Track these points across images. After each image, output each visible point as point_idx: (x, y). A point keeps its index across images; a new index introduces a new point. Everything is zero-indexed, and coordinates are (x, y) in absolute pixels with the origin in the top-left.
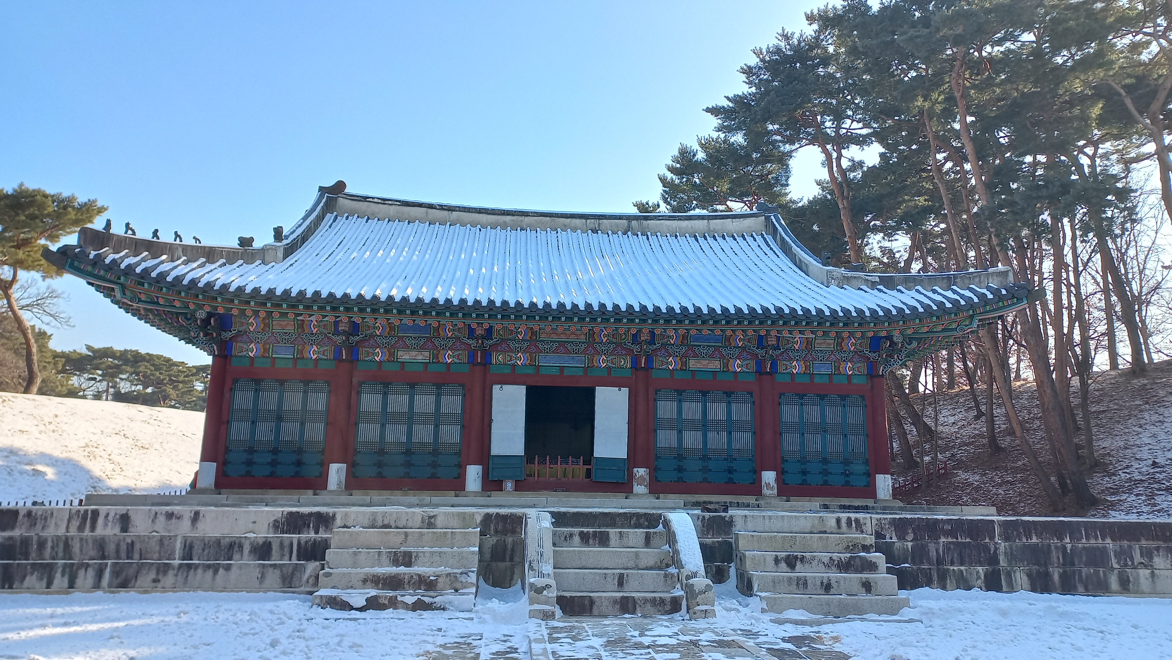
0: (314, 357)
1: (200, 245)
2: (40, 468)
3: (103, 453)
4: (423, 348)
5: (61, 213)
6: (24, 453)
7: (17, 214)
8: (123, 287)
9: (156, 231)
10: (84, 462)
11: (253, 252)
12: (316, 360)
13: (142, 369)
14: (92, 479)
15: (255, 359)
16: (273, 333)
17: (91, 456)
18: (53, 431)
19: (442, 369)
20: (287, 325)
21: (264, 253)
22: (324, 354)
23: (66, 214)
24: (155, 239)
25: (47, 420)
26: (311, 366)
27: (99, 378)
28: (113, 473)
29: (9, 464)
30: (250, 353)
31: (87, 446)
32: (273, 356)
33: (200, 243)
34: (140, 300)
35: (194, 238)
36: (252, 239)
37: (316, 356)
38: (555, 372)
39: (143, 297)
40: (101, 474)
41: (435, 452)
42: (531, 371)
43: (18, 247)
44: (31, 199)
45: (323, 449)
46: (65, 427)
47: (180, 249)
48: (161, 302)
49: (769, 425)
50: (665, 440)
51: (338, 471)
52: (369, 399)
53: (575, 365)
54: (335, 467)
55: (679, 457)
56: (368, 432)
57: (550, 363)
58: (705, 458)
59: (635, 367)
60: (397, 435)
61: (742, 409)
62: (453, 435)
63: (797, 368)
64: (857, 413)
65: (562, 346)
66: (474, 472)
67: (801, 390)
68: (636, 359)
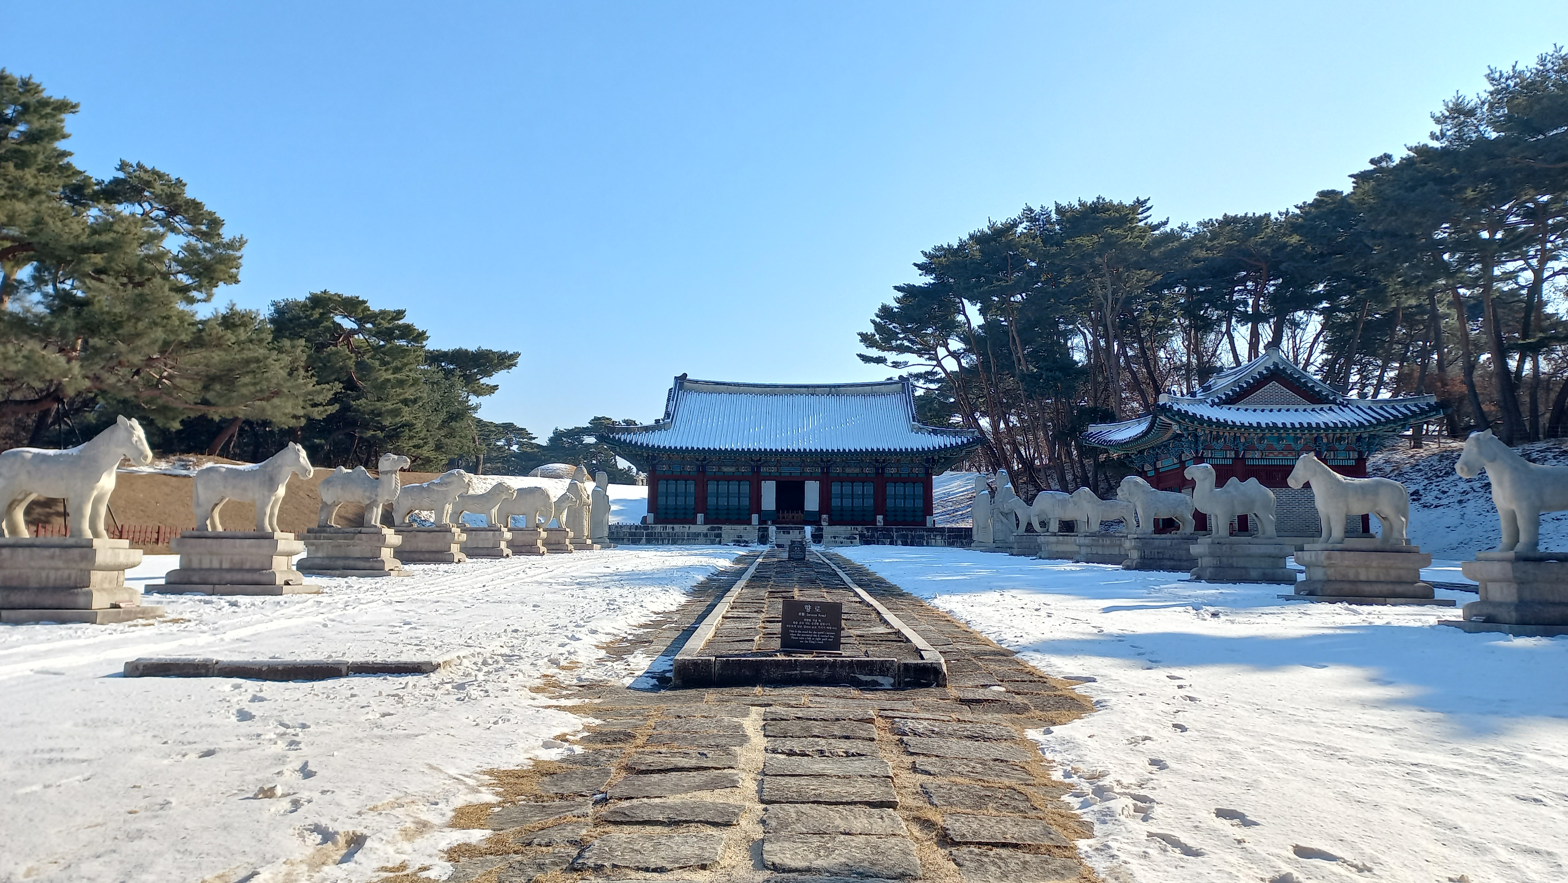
4: (732, 466)
11: (660, 425)
12: (690, 471)
19: (741, 474)
26: (688, 474)
38: (788, 474)
41: (739, 509)
42: (778, 474)
45: (694, 508)
49: (880, 496)
50: (835, 503)
51: (700, 517)
52: (712, 487)
53: (796, 472)
54: (699, 515)
55: (842, 510)
56: (711, 501)
57: (786, 471)
58: (852, 510)
59: (822, 472)
60: (723, 502)
61: (869, 489)
62: (745, 502)
63: (893, 471)
64: (919, 490)
65: (790, 464)
66: (755, 518)
67: (895, 480)
68: (822, 469)
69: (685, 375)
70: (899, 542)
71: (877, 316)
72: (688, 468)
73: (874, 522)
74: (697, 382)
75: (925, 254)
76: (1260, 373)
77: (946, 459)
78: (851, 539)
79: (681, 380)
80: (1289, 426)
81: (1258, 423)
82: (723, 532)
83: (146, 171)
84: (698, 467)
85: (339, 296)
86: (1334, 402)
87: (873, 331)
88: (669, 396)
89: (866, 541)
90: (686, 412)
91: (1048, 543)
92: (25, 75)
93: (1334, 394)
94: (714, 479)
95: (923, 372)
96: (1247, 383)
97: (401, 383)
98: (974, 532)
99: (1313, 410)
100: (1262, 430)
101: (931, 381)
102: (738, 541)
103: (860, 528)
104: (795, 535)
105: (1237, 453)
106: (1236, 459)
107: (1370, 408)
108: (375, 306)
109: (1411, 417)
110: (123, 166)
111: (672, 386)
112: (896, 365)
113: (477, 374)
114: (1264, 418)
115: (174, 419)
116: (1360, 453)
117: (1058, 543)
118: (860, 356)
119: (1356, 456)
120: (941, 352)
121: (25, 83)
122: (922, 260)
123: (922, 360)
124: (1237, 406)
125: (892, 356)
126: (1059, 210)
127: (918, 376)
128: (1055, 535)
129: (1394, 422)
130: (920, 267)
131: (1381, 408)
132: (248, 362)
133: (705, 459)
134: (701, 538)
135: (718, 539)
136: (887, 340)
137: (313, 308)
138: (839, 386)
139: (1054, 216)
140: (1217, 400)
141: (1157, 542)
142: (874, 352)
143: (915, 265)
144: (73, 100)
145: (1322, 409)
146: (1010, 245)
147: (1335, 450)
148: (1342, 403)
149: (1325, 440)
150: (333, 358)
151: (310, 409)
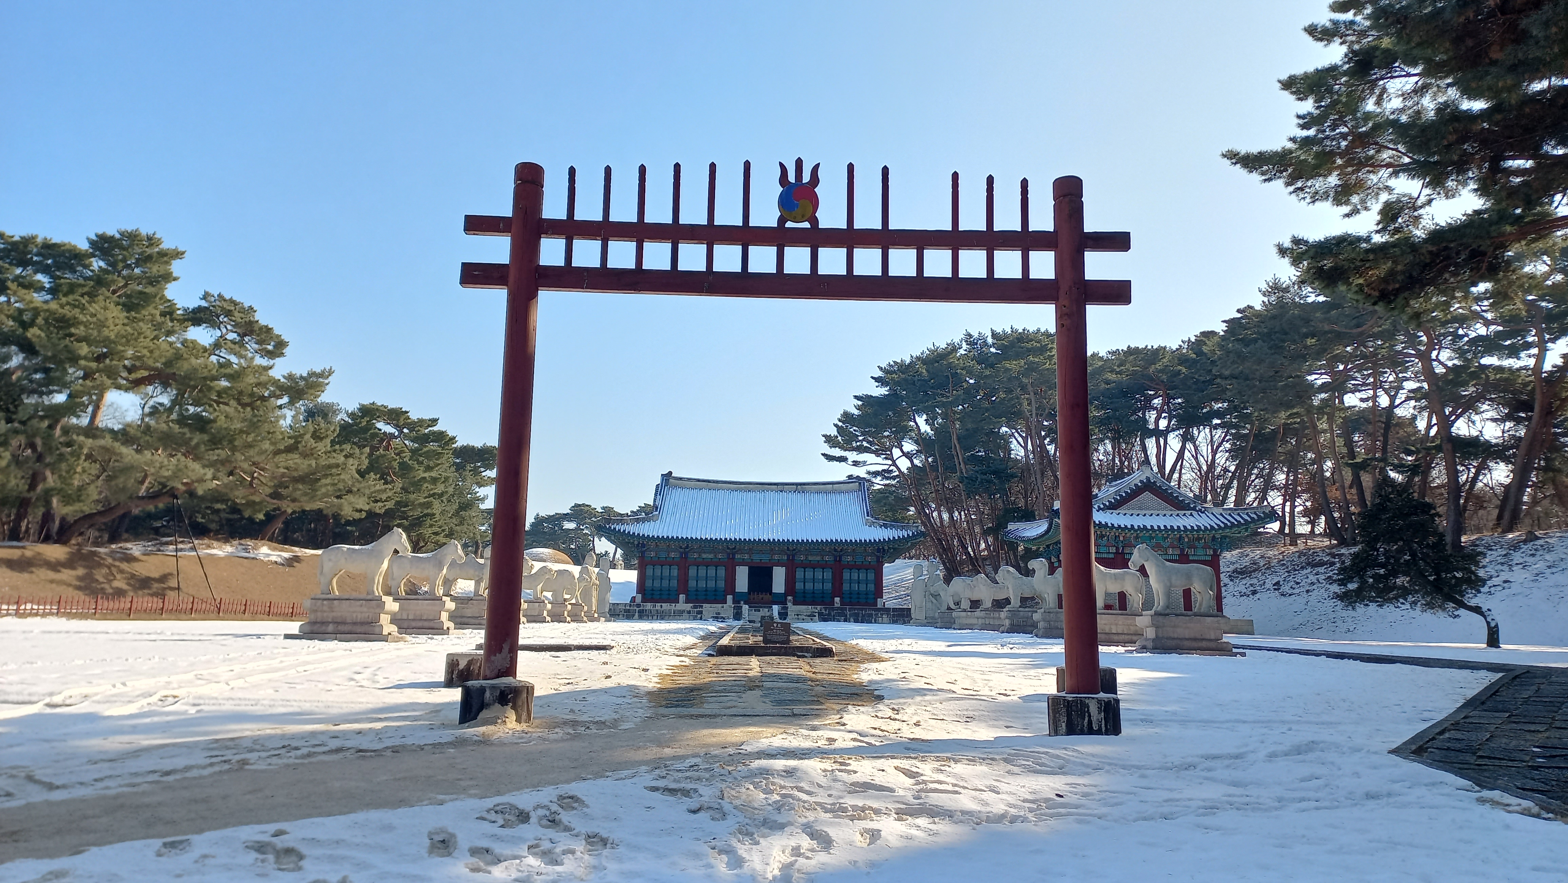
4: (712, 554)
12: (674, 558)
19: (718, 560)
26: (672, 560)
38: (758, 561)
41: (716, 590)
42: (750, 561)
49: (837, 581)
50: (799, 586)
51: (682, 597)
52: (692, 571)
53: (765, 558)
54: (681, 596)
55: (804, 592)
56: (692, 584)
57: (756, 558)
58: (813, 593)
59: (788, 559)
60: (702, 584)
61: (828, 575)
62: (721, 584)
63: (849, 558)
64: (871, 576)
65: (761, 552)
66: (730, 598)
67: (851, 567)
68: (788, 556)
69: (670, 473)
70: (852, 620)
71: (840, 420)
72: (672, 555)
73: (833, 603)
74: (681, 479)
75: (880, 368)
76: (1136, 485)
77: (894, 549)
78: (811, 616)
79: (667, 477)
80: (1156, 528)
81: (1132, 525)
82: (704, 610)
83: (225, 300)
84: (681, 554)
85: (385, 407)
86: (1194, 509)
87: (836, 433)
88: (656, 491)
89: (824, 618)
90: (671, 507)
91: (959, 617)
92: (151, 232)
93: (1195, 502)
94: (694, 565)
95: (880, 470)
96: (1126, 492)
97: (434, 481)
98: (912, 611)
99: (1178, 515)
100: (1136, 531)
101: (887, 478)
102: (717, 618)
103: (819, 607)
104: (764, 612)
105: (1117, 548)
106: (1117, 553)
107: (1221, 515)
108: (414, 416)
109: (1251, 522)
110: (206, 296)
111: (659, 482)
112: (856, 463)
113: (480, 467)
114: (1138, 522)
115: (260, 511)
116: (1215, 551)
117: (967, 617)
118: (823, 455)
119: (1212, 553)
120: (896, 452)
121: (149, 238)
122: (879, 374)
123: (879, 460)
124: (1117, 511)
125: (852, 456)
126: (994, 335)
127: (876, 474)
128: (964, 611)
129: (1237, 526)
130: (876, 379)
131: (1230, 515)
132: (330, 467)
133: (687, 547)
134: (685, 614)
135: (699, 616)
136: (846, 442)
137: (362, 417)
138: (804, 484)
139: (990, 340)
140: (1102, 506)
141: (1022, 613)
142: (837, 452)
143: (872, 377)
144: (181, 249)
145: (1184, 515)
146: (950, 366)
147: (1195, 548)
148: (1200, 510)
149: (1186, 540)
150: (381, 460)
151: (372, 504)
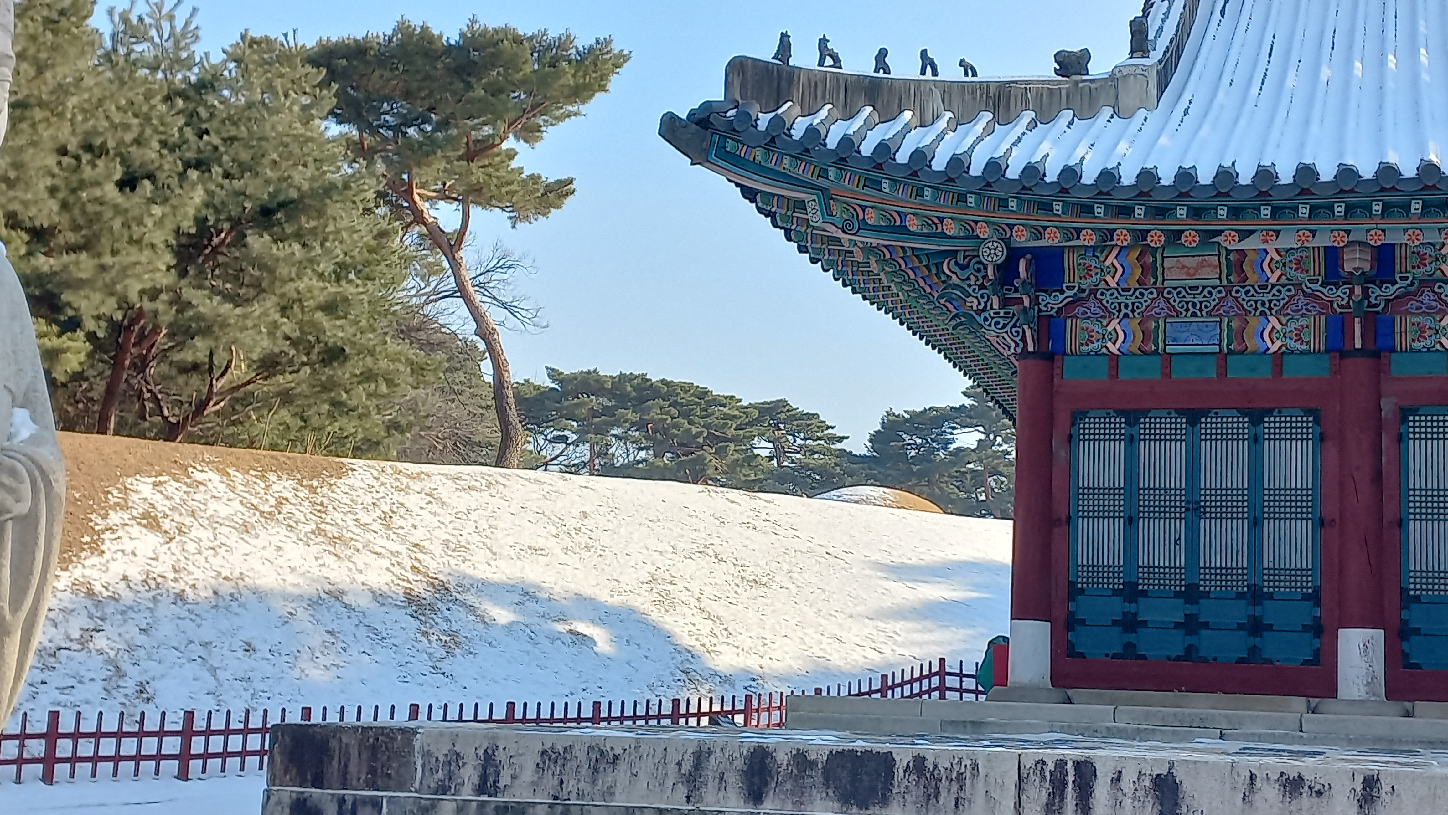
0: (1274, 348)
1: (974, 79)
2: (582, 628)
3: (684, 596)
5: (547, 75)
6: (546, 596)
7: (469, 87)
8: (827, 196)
9: (883, 53)
10: (655, 615)
11: (1093, 86)
12: (1279, 356)
13: (655, 414)
14: (679, 652)
15: (1122, 359)
16: (1160, 292)
17: (666, 601)
18: (587, 548)
20: (1201, 266)
21: (1116, 88)
22: (1299, 339)
23: (558, 76)
24: (881, 74)
25: (571, 523)
26: (1265, 371)
27: (572, 437)
28: (714, 641)
29: (528, 621)
30: (1109, 345)
31: (654, 579)
32: (1169, 349)
33: (974, 74)
34: (864, 227)
35: (962, 63)
36: (1084, 56)
37: (1278, 343)
39: (872, 218)
40: (693, 642)
43: (469, 157)
44: (491, 50)
45: (1317, 590)
46: (606, 539)
47: (937, 94)
48: (913, 224)
